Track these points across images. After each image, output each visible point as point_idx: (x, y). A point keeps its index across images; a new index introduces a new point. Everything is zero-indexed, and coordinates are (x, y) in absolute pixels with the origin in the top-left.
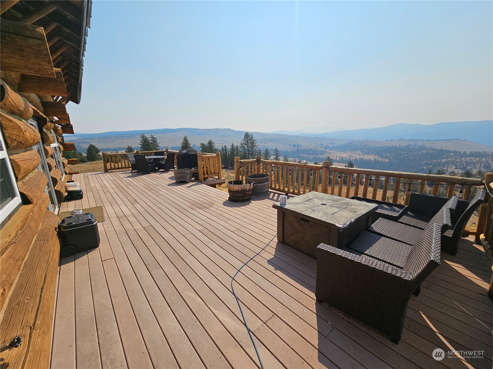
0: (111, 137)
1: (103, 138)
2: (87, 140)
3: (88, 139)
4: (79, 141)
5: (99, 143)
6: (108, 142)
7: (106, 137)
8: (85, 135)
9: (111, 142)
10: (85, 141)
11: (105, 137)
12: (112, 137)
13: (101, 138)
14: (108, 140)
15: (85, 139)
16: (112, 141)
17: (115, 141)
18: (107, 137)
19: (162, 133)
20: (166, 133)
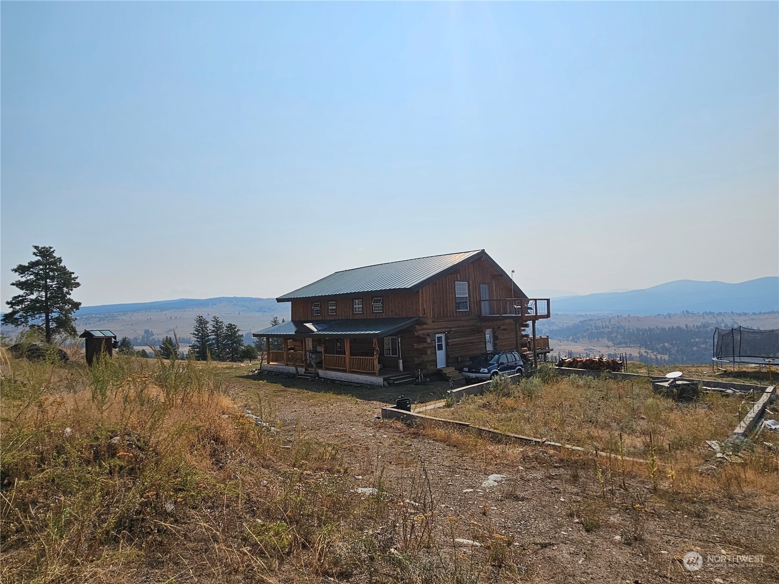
19: (178, 309)
20: (186, 310)
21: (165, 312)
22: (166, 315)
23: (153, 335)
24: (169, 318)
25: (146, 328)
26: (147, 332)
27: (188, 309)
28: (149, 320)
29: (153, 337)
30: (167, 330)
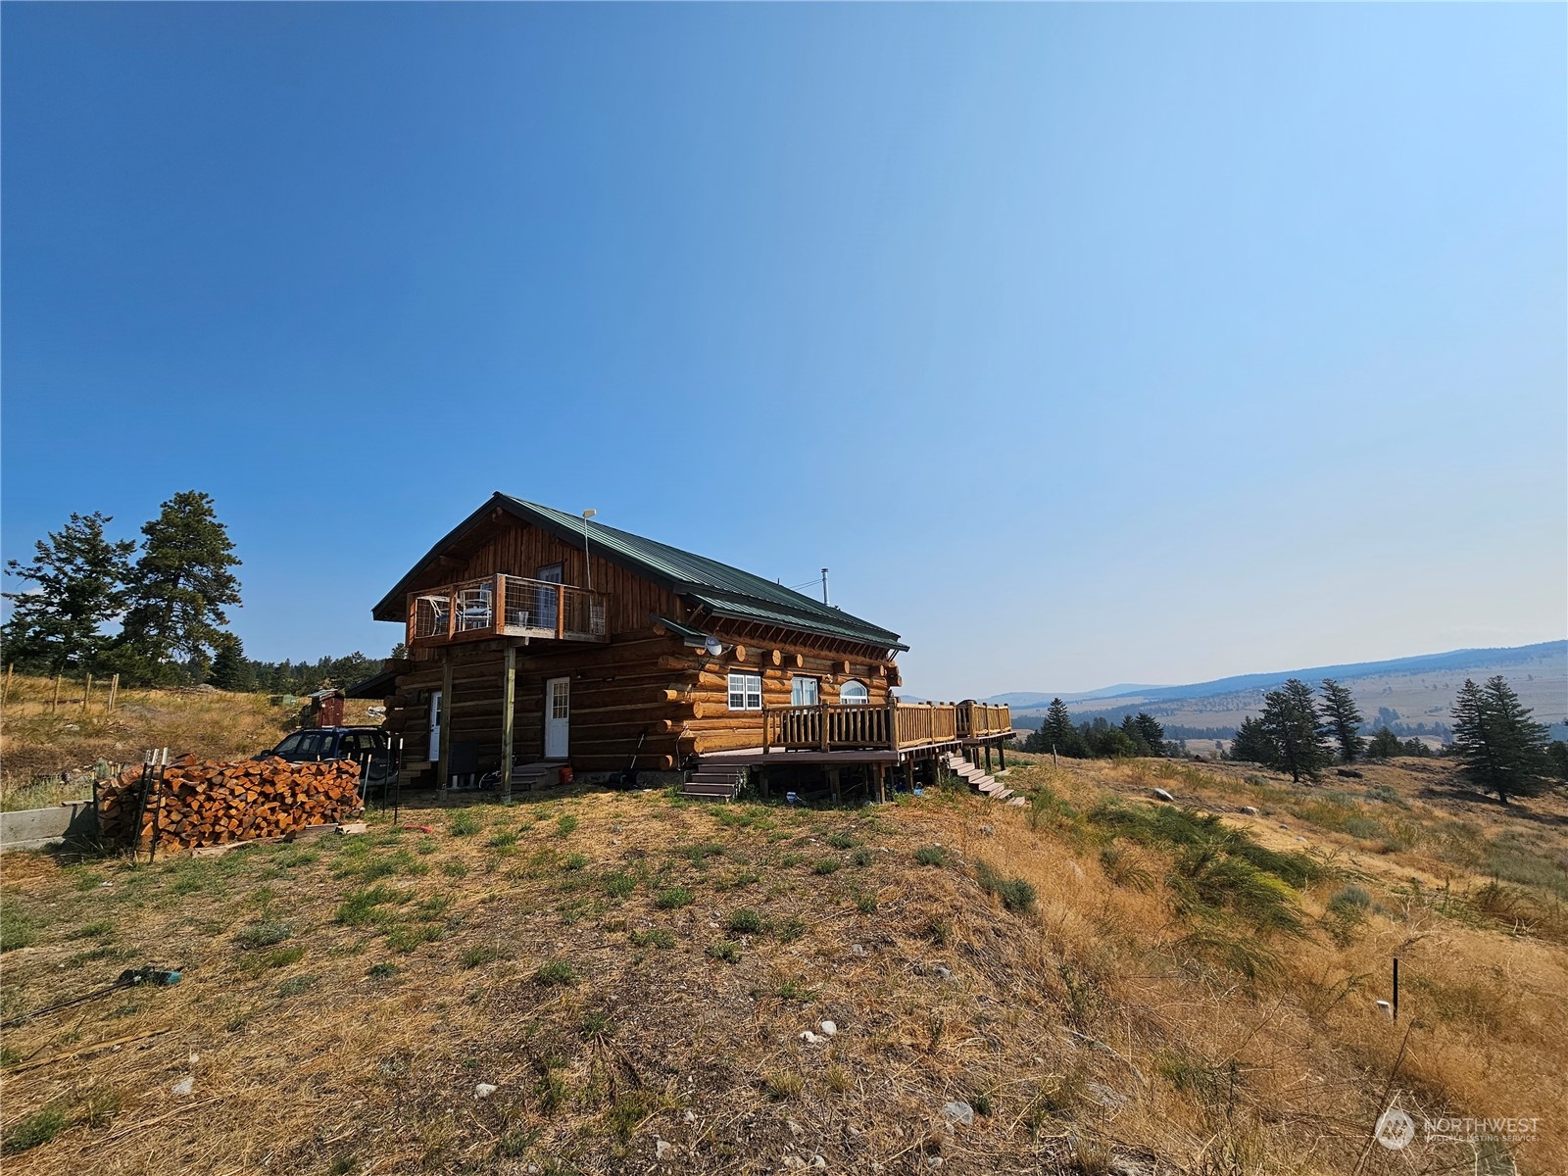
0: (1237, 692)
1: (1213, 696)
2: (1169, 704)
3: (1172, 701)
4: (1149, 707)
5: (1201, 711)
6: (1228, 710)
7: (1221, 694)
8: (1164, 689)
9: (1238, 710)
10: (1163, 706)
11: (1219, 695)
12: (1242, 691)
13: (1208, 698)
14: (1228, 704)
15: (1165, 702)
16: (1241, 705)
17: (1250, 704)
18: (1225, 694)
19: (1450, 670)
20: (1470, 670)
21: (1420, 677)
22: (1423, 681)
23: (1398, 718)
24: (1431, 688)
25: (1384, 705)
26: (1383, 711)
27: (1477, 669)
28: (1388, 692)
29: (1398, 721)
30: (1427, 709)
